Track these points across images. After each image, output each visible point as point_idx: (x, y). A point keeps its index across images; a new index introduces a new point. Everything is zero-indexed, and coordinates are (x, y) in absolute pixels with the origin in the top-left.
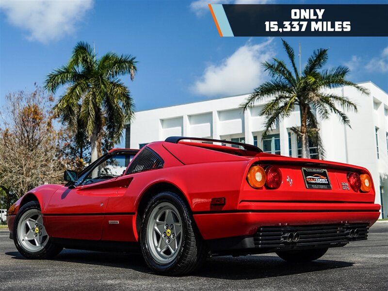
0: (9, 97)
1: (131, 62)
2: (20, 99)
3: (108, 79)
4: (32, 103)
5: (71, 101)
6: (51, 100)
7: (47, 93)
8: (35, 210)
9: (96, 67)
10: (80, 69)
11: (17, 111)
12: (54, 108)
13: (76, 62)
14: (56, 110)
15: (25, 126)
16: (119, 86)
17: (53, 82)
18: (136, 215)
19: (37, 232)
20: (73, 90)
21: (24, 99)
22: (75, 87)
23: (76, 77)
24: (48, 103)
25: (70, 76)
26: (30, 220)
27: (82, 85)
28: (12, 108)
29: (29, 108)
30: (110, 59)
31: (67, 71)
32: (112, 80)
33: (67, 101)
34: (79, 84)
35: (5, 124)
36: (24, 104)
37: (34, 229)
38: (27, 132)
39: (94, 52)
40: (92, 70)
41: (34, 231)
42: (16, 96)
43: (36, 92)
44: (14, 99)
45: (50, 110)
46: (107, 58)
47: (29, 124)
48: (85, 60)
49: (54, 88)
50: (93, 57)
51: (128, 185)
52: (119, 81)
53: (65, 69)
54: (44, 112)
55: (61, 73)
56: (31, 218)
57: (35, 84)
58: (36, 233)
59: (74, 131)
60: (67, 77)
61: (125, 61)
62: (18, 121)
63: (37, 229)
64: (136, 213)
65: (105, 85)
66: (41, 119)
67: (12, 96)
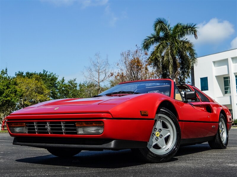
0: (122, 55)
2: (128, 55)
4: (135, 57)
5: (157, 54)
6: (146, 54)
10: (161, 34)
11: (127, 62)
12: (148, 59)
15: (132, 70)
16: (187, 42)
20: (158, 47)
21: (130, 55)
24: (145, 56)
27: (164, 44)
28: (124, 61)
29: (134, 60)
32: (181, 39)
34: (161, 44)
35: (121, 70)
36: (131, 58)
38: (134, 74)
42: (126, 53)
43: (137, 50)
45: (146, 60)
46: (177, 26)
47: (135, 69)
52: (186, 39)
54: (143, 62)
57: (136, 45)
59: (160, 73)
62: (128, 67)
65: (178, 43)
66: (141, 66)
67: (124, 54)
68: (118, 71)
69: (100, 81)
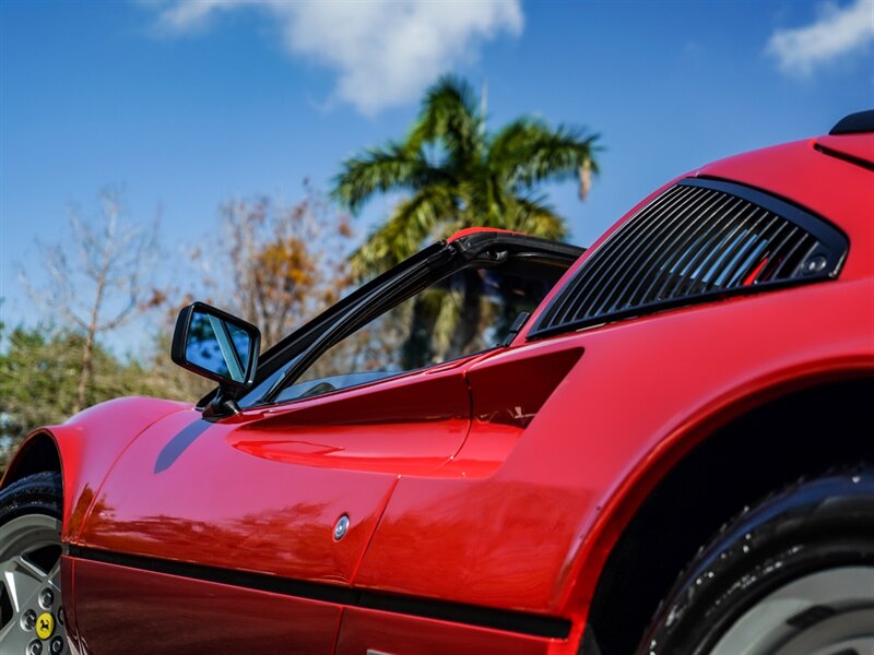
0: (228, 213)
1: (583, 150)
2: (257, 218)
3: (514, 189)
4: (289, 235)
5: (400, 241)
6: (344, 231)
7: (338, 211)
8: (50, 522)
9: (482, 151)
10: (437, 153)
11: (245, 254)
12: (350, 259)
13: (428, 132)
14: (356, 262)
15: (262, 297)
16: (542, 212)
17: (357, 184)
18: (575, 638)
19: (45, 634)
20: (409, 211)
21: (268, 222)
22: (417, 203)
23: (425, 176)
24: (336, 241)
25: (405, 170)
26: (20, 569)
27: (437, 200)
28: (232, 243)
29: (280, 247)
30: (525, 136)
31: (401, 157)
32: (523, 194)
33: (390, 240)
34: (428, 196)
35: (207, 283)
36: (265, 236)
37: (31, 616)
38: (266, 315)
39: (483, 107)
40: (470, 159)
41: (31, 624)
42: (250, 208)
43: (305, 204)
44: (241, 216)
45: (338, 259)
46: (516, 130)
47: (275, 294)
48: (453, 130)
49: (357, 199)
50: (478, 122)
51: (533, 406)
52: (544, 197)
53: (396, 149)
54: (321, 266)
55: (382, 159)
56: (31, 557)
58: (38, 641)
59: (400, 333)
60: (397, 174)
61: (568, 144)
62: (244, 280)
63: (46, 618)
64: (580, 626)
65: (503, 209)
66: (308, 282)
67: (237, 210)
68: (193, 286)
69: (100, 324)
